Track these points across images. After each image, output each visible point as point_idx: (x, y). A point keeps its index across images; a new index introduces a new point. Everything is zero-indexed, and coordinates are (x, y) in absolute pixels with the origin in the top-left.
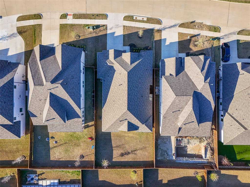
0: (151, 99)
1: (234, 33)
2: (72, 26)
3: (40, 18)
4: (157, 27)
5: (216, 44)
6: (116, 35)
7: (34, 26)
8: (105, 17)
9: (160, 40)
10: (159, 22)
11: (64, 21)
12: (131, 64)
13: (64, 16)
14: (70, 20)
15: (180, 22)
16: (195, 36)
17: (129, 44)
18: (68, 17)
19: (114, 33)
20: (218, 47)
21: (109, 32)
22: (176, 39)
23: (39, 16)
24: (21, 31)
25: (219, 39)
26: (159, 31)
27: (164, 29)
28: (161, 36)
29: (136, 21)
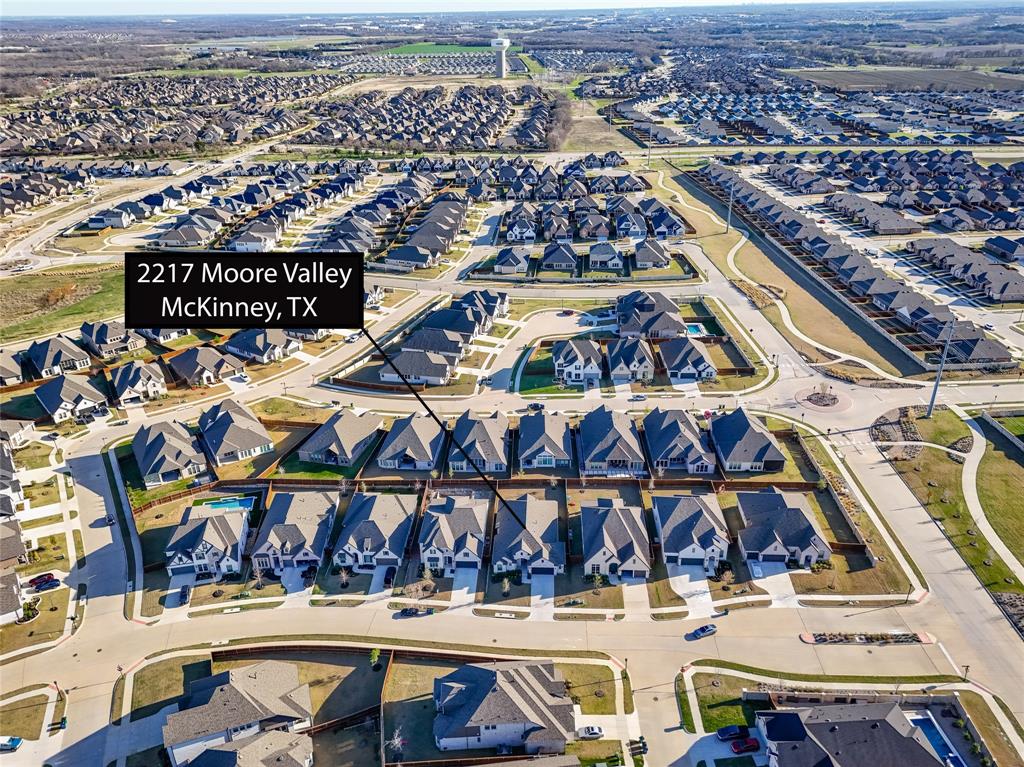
0: (498, 524)
1: (369, 602)
2: (606, 606)
3: (654, 615)
4: (479, 606)
5: (398, 590)
6: (540, 596)
7: (661, 606)
8: (557, 617)
9: (477, 591)
10: (477, 612)
11: (619, 611)
12: (521, 541)
13: (618, 617)
14: (610, 613)
15: (444, 613)
16: (426, 598)
17: (522, 586)
18: (613, 616)
19: (542, 598)
20: (396, 586)
21: (552, 599)
22: (455, 594)
23: (656, 617)
24: (679, 600)
25: (394, 595)
26: (477, 602)
27: (470, 604)
28: (476, 596)
29: (511, 612)
